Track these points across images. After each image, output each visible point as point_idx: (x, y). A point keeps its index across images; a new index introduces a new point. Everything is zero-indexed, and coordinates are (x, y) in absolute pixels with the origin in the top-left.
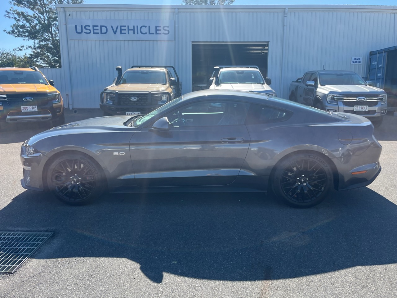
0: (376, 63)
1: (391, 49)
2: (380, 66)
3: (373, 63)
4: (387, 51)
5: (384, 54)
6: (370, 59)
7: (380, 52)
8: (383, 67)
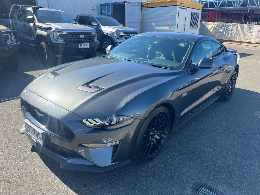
0: (106, 11)
1: (115, 4)
2: (109, 14)
3: (103, 12)
4: (113, 5)
5: (111, 6)
6: (101, 8)
7: (108, 5)
8: (111, 15)
